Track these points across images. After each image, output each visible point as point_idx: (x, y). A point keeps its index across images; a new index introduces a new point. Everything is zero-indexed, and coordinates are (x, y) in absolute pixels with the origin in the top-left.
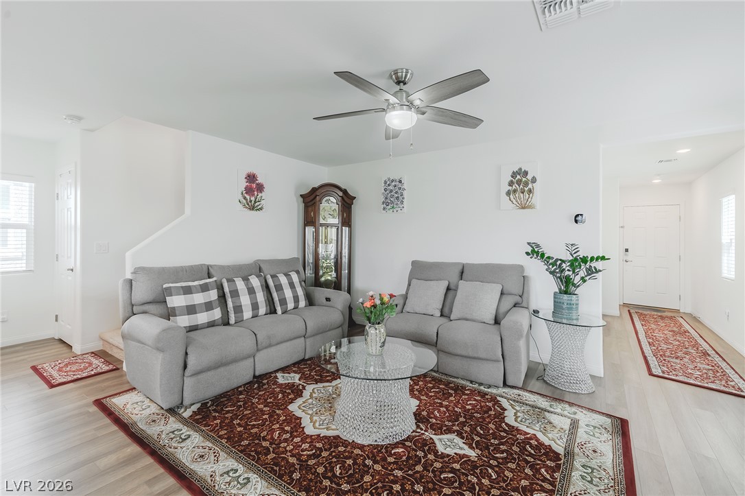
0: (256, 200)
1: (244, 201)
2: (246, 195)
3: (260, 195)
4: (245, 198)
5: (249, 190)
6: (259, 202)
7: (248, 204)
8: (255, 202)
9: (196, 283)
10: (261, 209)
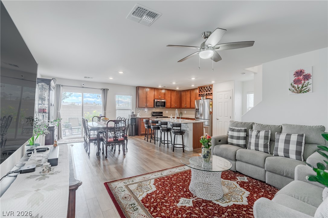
0: (303, 86)
1: (293, 89)
2: (294, 85)
3: (307, 82)
4: (293, 87)
5: (297, 81)
6: (305, 86)
7: (296, 90)
8: (302, 87)
9: (237, 128)
10: (308, 91)
